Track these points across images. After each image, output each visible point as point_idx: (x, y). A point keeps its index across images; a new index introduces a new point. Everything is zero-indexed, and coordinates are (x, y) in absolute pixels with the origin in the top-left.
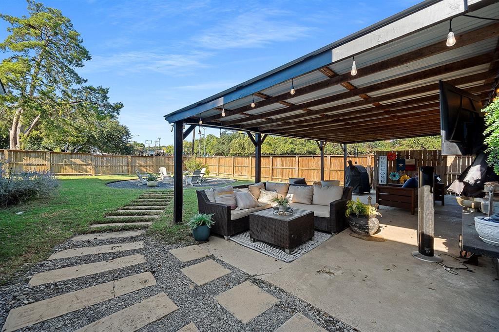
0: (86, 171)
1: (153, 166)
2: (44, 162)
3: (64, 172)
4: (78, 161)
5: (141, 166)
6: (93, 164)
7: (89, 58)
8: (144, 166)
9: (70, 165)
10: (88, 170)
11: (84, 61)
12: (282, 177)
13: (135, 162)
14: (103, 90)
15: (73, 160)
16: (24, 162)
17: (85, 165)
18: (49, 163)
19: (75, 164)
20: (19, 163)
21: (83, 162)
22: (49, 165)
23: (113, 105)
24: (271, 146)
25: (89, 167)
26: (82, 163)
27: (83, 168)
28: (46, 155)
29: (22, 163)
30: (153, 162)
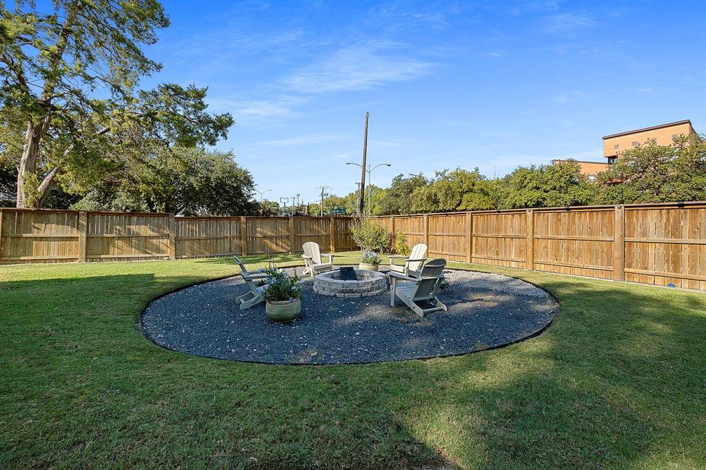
0: (158, 250)
1: (288, 237)
2: (75, 233)
3: (114, 252)
4: (144, 230)
5: (265, 237)
6: (173, 235)
7: (165, 23)
8: (271, 238)
9: (129, 238)
10: (163, 247)
11: (158, 32)
12: (676, 269)
13: (254, 229)
14: (195, 91)
15: (133, 227)
16: (35, 234)
17: (157, 237)
18: (84, 235)
19: (138, 237)
20: (24, 235)
21: (153, 231)
22: (84, 239)
23: (213, 118)
24: (489, 195)
25: (165, 241)
26: (150, 233)
27: (153, 244)
28: (78, 220)
29: (30, 235)
30: (288, 230)
